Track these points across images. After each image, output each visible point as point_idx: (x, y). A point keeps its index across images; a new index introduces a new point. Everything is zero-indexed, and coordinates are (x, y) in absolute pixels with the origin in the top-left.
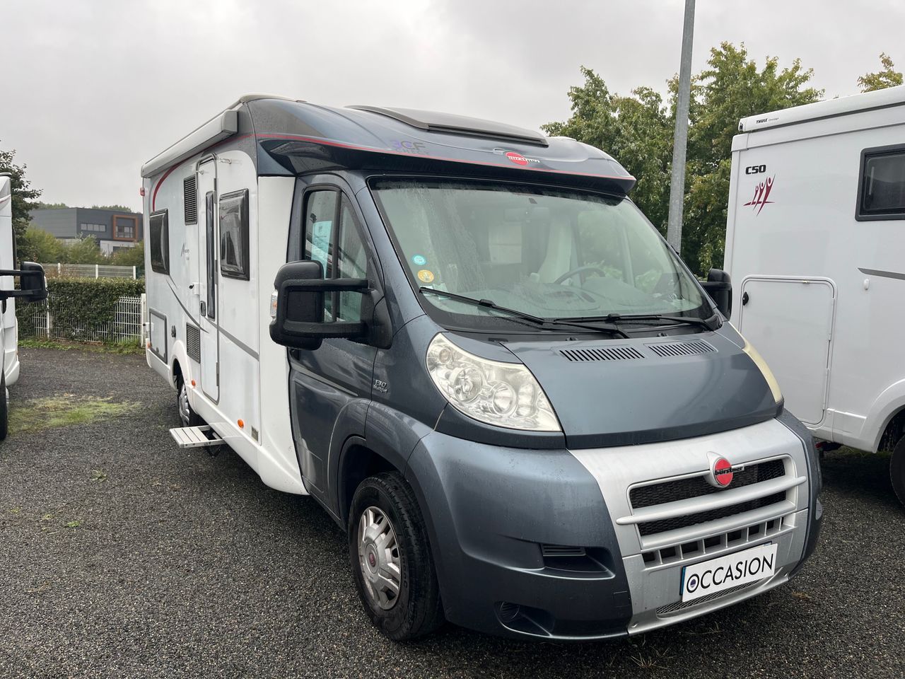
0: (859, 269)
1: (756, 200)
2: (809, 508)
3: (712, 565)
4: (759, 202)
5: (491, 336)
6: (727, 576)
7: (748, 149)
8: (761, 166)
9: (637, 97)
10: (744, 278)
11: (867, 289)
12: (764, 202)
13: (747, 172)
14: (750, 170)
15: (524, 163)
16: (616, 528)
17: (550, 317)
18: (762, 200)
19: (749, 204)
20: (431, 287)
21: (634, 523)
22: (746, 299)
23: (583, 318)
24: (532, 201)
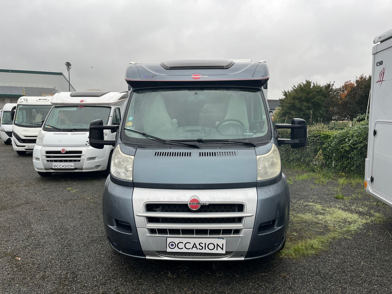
1: (380, 80)
2: (253, 228)
3: (185, 241)
4: (381, 81)
5: (139, 146)
6: (193, 247)
7: (377, 53)
8: (381, 62)
10: (376, 121)
12: (382, 81)
13: (377, 66)
14: (378, 64)
15: (199, 78)
16: (136, 217)
17: (168, 139)
18: (381, 80)
19: (377, 82)
20: (129, 128)
21: (144, 216)
22: (375, 133)
23: (184, 140)
24: (196, 94)
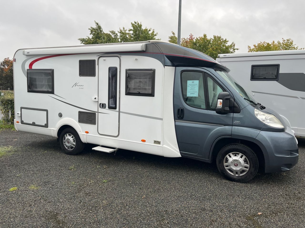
0: (252, 91)
9: (111, 34)
11: (253, 96)
